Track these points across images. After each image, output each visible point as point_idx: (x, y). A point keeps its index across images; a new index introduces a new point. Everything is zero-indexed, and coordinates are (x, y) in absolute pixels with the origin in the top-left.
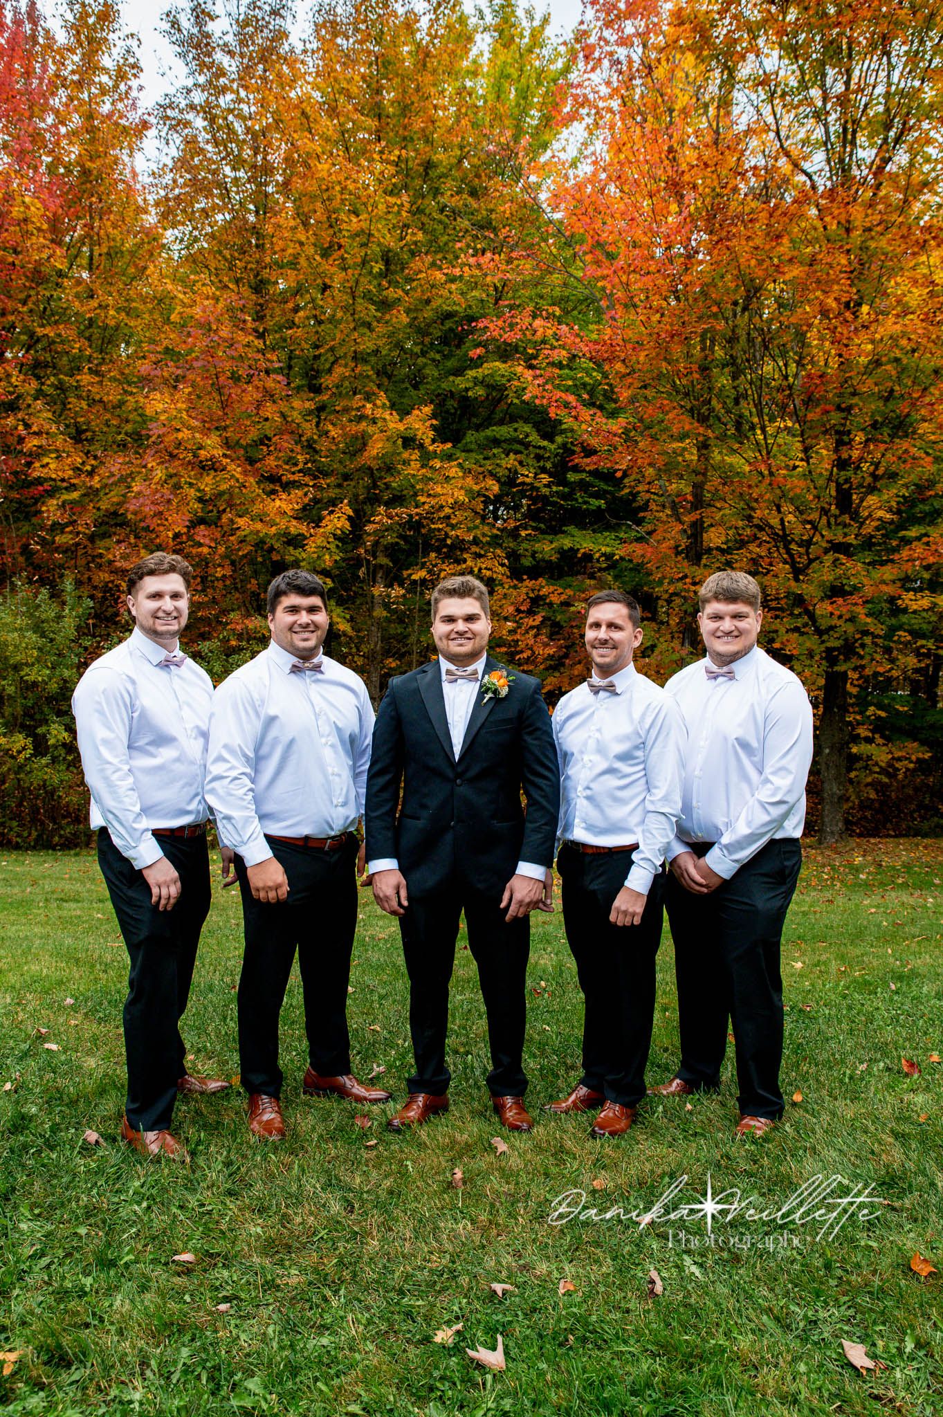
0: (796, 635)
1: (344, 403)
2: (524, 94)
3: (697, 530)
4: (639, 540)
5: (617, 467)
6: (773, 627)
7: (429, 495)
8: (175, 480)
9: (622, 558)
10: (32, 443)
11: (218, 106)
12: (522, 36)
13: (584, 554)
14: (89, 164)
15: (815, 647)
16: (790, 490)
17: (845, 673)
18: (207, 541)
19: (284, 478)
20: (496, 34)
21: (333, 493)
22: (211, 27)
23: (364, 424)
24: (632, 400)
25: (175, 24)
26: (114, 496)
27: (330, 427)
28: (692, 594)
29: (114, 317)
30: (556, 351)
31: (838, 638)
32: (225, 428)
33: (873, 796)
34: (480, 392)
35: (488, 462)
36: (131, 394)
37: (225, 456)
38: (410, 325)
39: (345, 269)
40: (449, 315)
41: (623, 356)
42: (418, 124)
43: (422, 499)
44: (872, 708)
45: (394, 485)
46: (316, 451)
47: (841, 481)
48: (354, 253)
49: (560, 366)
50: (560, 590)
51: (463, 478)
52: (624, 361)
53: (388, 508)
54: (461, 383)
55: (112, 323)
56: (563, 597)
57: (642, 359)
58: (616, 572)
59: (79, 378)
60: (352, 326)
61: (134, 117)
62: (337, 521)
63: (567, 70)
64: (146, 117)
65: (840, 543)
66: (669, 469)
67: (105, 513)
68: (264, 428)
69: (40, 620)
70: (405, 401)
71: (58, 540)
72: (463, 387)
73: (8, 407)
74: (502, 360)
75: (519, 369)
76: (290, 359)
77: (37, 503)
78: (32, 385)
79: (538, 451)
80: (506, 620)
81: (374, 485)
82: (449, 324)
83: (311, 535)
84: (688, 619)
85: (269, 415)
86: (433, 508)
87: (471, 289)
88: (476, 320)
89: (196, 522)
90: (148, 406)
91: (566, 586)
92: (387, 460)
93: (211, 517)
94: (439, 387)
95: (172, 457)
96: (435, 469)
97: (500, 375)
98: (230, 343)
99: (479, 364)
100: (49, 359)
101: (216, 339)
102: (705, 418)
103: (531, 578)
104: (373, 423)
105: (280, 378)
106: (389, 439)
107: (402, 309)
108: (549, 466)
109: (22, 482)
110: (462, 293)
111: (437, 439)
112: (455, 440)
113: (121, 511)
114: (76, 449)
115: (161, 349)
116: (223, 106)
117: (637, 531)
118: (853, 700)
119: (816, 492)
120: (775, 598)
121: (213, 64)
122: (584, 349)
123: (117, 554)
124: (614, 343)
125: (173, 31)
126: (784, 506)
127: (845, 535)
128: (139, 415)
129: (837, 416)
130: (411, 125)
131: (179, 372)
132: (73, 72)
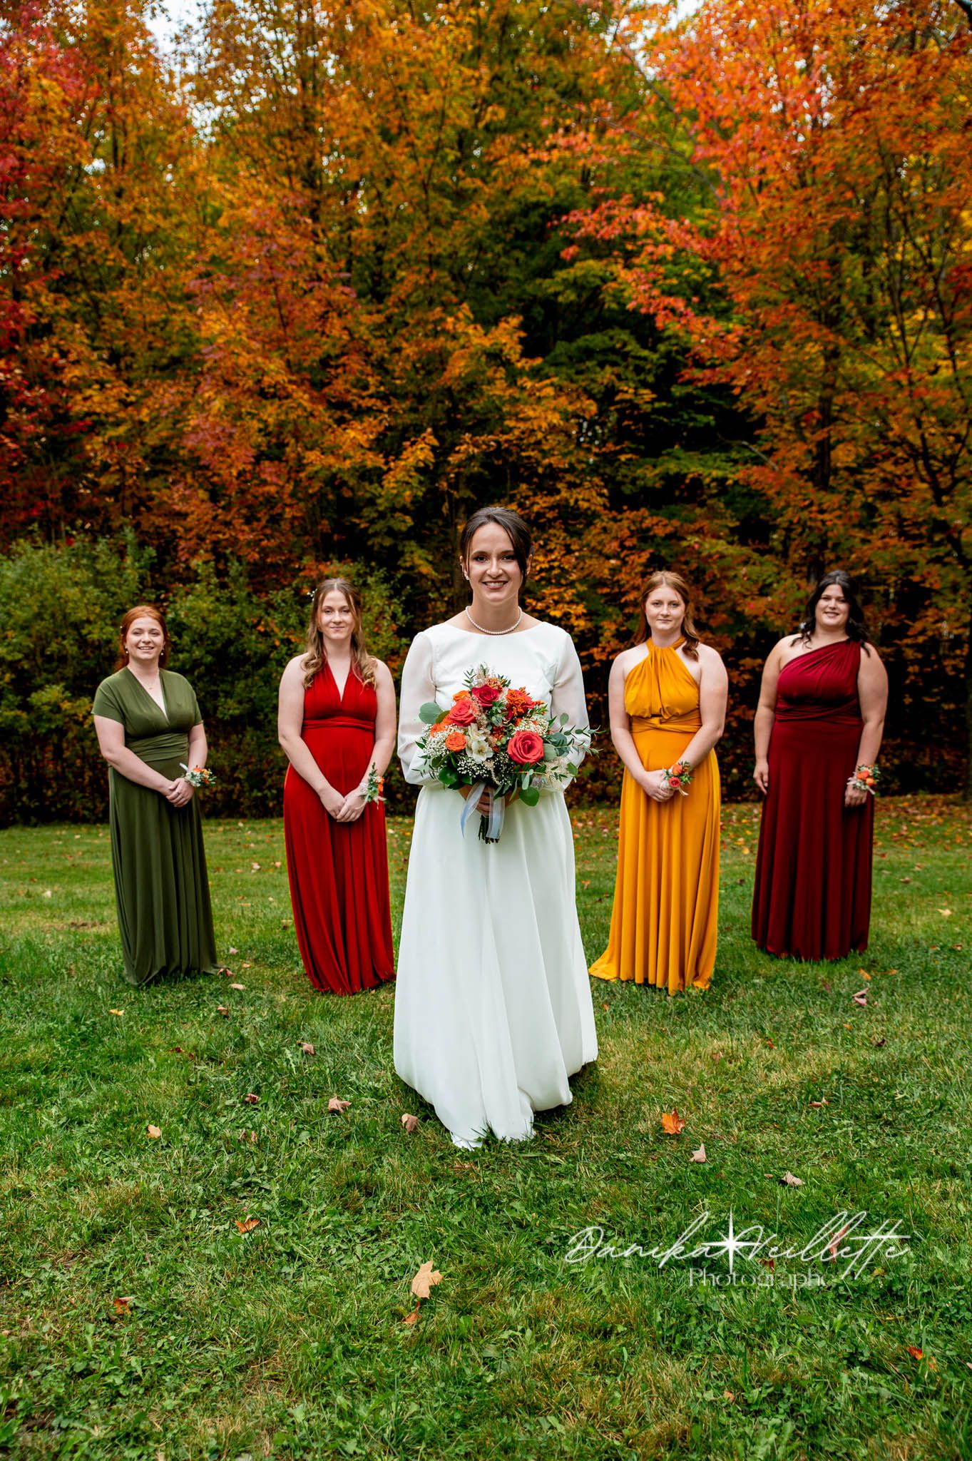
0: (938, 566)
1: (418, 315)
3: (825, 449)
4: (757, 461)
5: (735, 383)
6: (912, 558)
7: (518, 420)
8: (235, 410)
9: (736, 483)
10: (71, 374)
13: (692, 479)
14: (107, 33)
15: (959, 579)
16: (932, 401)
18: (275, 480)
19: (355, 404)
21: (409, 418)
23: (442, 339)
24: (752, 305)
26: (163, 430)
27: (404, 345)
28: (819, 524)
29: (150, 222)
30: (661, 248)
32: (286, 350)
34: (571, 296)
35: (581, 377)
36: (174, 311)
37: (291, 382)
38: (491, 222)
39: (414, 157)
40: (534, 206)
41: (740, 255)
43: (510, 423)
45: (477, 407)
46: (387, 372)
49: (661, 261)
50: (666, 522)
51: (555, 398)
52: (742, 260)
53: (474, 435)
54: (549, 286)
55: (147, 228)
56: (669, 529)
57: (763, 258)
58: (728, 497)
59: (114, 294)
60: (426, 225)
62: (420, 452)
66: (795, 381)
67: (154, 448)
68: (327, 347)
69: (98, 573)
70: (485, 309)
71: (103, 481)
72: (551, 290)
73: (42, 330)
74: (599, 257)
75: (618, 269)
76: (349, 263)
77: (79, 439)
78: (65, 305)
79: (637, 362)
80: (608, 558)
81: (455, 409)
82: (534, 217)
83: (390, 469)
84: (815, 551)
85: (336, 333)
86: (523, 433)
87: (560, 173)
88: (566, 211)
89: (259, 458)
90: (203, 328)
91: (671, 516)
92: (469, 380)
93: (273, 450)
94: (524, 291)
95: (228, 383)
96: (523, 389)
97: (594, 276)
98: (290, 251)
99: (571, 264)
100: (78, 273)
101: (274, 248)
102: (832, 321)
103: (631, 509)
104: (454, 337)
105: (347, 290)
106: (471, 356)
107: (481, 203)
108: (651, 379)
109: (60, 417)
110: (548, 180)
111: (527, 353)
112: (543, 354)
113: (173, 447)
114: (118, 377)
115: (206, 258)
117: (751, 451)
119: (962, 402)
120: (914, 524)
122: (696, 247)
123: (174, 496)
124: (731, 239)
126: (925, 419)
128: (187, 336)
131: (233, 286)
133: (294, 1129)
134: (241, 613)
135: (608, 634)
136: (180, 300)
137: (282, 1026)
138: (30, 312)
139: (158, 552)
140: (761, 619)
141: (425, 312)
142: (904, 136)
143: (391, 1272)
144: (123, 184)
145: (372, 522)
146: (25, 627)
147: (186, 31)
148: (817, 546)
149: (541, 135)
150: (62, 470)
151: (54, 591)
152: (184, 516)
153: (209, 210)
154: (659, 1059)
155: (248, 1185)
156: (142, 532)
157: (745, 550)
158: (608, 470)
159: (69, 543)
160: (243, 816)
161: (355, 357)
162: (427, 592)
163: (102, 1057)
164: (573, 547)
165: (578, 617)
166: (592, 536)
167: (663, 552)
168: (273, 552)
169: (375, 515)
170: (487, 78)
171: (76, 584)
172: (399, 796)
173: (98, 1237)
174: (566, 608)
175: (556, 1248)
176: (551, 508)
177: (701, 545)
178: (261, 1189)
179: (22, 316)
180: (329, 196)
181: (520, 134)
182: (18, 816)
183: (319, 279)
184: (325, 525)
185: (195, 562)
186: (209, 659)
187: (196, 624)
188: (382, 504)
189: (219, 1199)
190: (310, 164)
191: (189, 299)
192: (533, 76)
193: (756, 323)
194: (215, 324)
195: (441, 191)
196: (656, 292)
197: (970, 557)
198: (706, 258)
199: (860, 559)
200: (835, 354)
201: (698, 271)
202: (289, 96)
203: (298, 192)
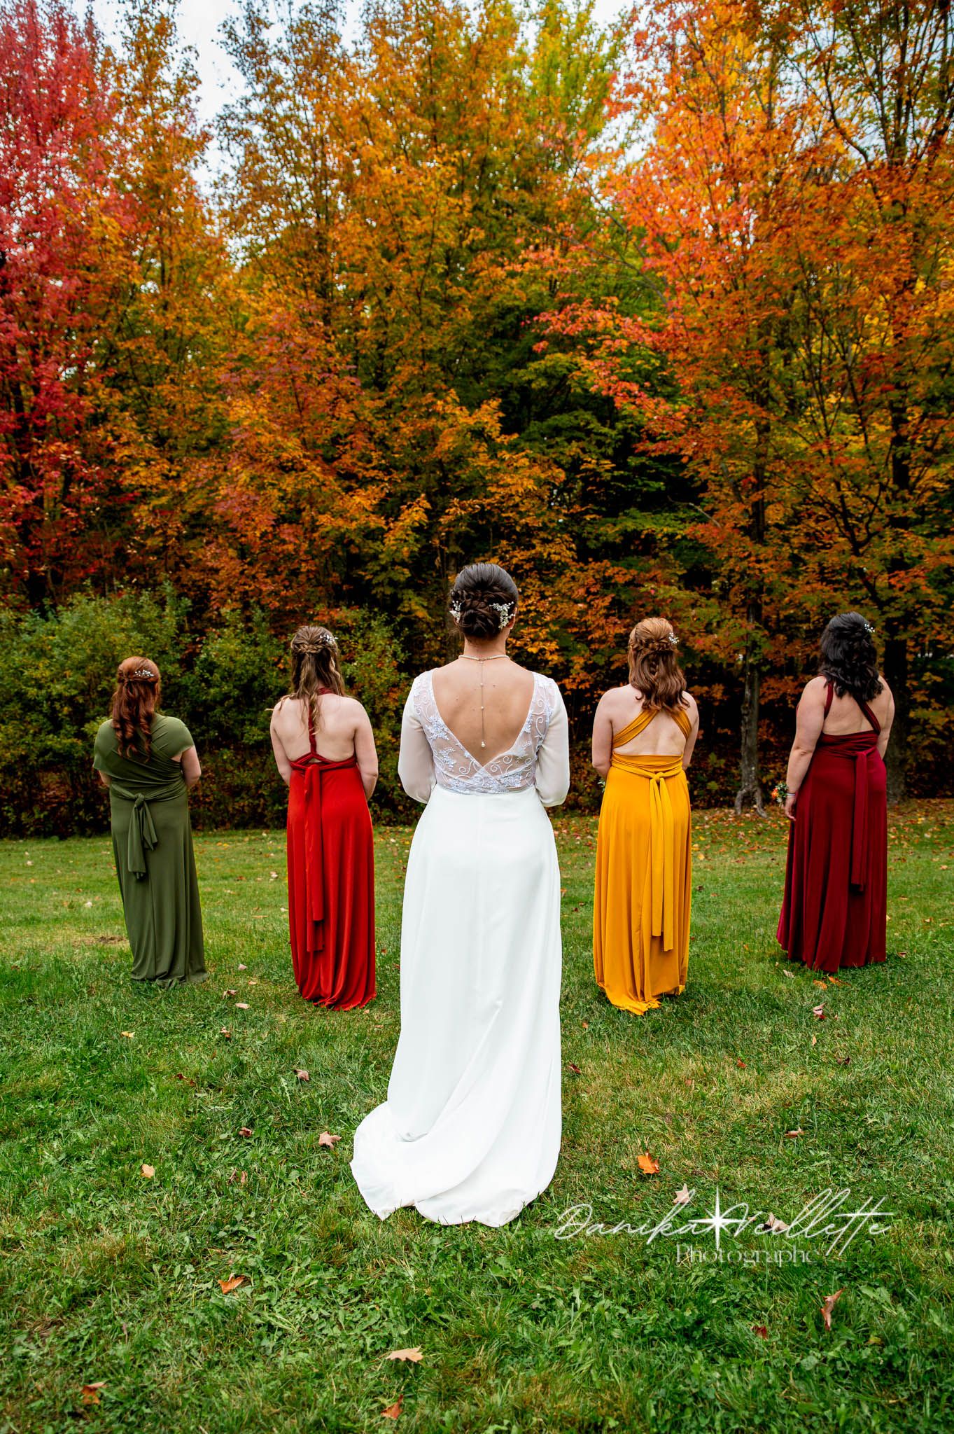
1: (414, 401)
2: (573, 84)
3: (759, 509)
4: (701, 520)
5: (683, 453)
6: (835, 601)
7: (499, 486)
8: (258, 482)
9: (684, 538)
10: (121, 454)
11: (277, 115)
12: (568, 22)
13: (647, 535)
14: (157, 180)
16: (849, 468)
17: (905, 641)
18: (293, 539)
19: (360, 475)
20: (541, 22)
21: (406, 486)
22: (265, 35)
23: (434, 419)
24: (695, 389)
25: (231, 34)
26: (199, 499)
27: (402, 425)
28: (757, 572)
29: (190, 328)
30: (617, 342)
31: (899, 609)
32: (302, 430)
33: (930, 758)
34: (543, 383)
35: (552, 450)
36: (210, 401)
37: (305, 457)
38: (474, 322)
39: (410, 271)
40: (510, 310)
41: (685, 346)
42: (474, 123)
43: (493, 489)
44: (928, 674)
45: (463, 476)
46: (388, 448)
47: (899, 456)
48: (417, 254)
49: (619, 354)
50: (625, 571)
51: (530, 467)
52: (687, 350)
53: (462, 500)
54: (524, 375)
55: (187, 333)
56: (628, 577)
58: (676, 550)
59: (159, 388)
60: (419, 326)
61: (194, 130)
62: (415, 514)
63: (613, 55)
64: (207, 129)
65: (900, 518)
66: (733, 452)
67: (193, 515)
68: (337, 427)
69: (143, 620)
70: (470, 395)
71: (149, 542)
72: (526, 378)
73: (98, 419)
74: (564, 351)
75: (581, 360)
76: (356, 358)
77: (129, 509)
78: (118, 397)
79: (599, 437)
80: (576, 602)
81: (445, 478)
82: (510, 318)
83: (390, 529)
84: (754, 595)
85: (343, 416)
86: (503, 497)
87: (531, 284)
88: (538, 314)
89: (280, 520)
90: (232, 413)
91: (629, 566)
92: (457, 454)
93: (291, 516)
94: (502, 380)
95: (254, 460)
96: (503, 460)
97: (562, 366)
98: (305, 349)
99: (542, 356)
100: (131, 371)
101: (292, 345)
102: (763, 401)
103: (596, 560)
104: (444, 418)
105: (353, 380)
106: (458, 433)
107: (466, 307)
108: (610, 451)
109: (116, 490)
110: (522, 288)
111: (504, 431)
112: (520, 431)
113: (207, 513)
114: (162, 457)
115: (236, 356)
116: (281, 113)
117: (696, 511)
118: (909, 667)
119: (874, 469)
120: (833, 571)
121: (269, 72)
122: (648, 340)
123: (206, 553)
124: (678, 333)
125: (229, 42)
126: (844, 483)
127: (905, 510)
128: (219, 421)
129: (895, 394)
130: (466, 123)
131: (257, 378)
132: (135, 88)
133: (283, 1168)
134: (264, 653)
135: (577, 667)
136: (214, 392)
137: (279, 1050)
138: (89, 404)
139: (193, 602)
140: (707, 653)
141: (419, 397)
142: (820, 248)
143: (373, 1345)
144: (167, 299)
145: (376, 574)
146: (80, 667)
147: (222, 179)
148: (755, 591)
149: (515, 253)
150: (115, 534)
151: (104, 636)
152: (216, 571)
153: (240, 320)
154: (637, 1083)
155: (235, 1233)
156: (183, 586)
157: (695, 595)
158: (576, 528)
159: (120, 595)
160: (267, 827)
161: (360, 436)
162: (423, 633)
163: (108, 1084)
164: (547, 594)
165: (552, 653)
166: (562, 584)
167: (623, 597)
168: (292, 600)
169: (378, 568)
170: (469, 206)
171: (123, 630)
173: (77, 1301)
174: (542, 645)
175: (542, 1314)
176: (528, 560)
177: (656, 591)
178: (247, 1238)
179: (82, 407)
180: (338, 304)
181: (498, 252)
182: (75, 828)
183: (330, 371)
184: (335, 577)
185: (225, 611)
186: (236, 693)
187: (223, 662)
188: (384, 559)
189: (205, 1252)
190: (323, 279)
191: (222, 391)
192: (508, 206)
193: (699, 401)
194: (242, 410)
195: (433, 298)
196: (614, 378)
197: (884, 599)
198: (655, 349)
199: (791, 601)
200: (767, 429)
201: (648, 362)
202: (306, 225)
203: (312, 302)
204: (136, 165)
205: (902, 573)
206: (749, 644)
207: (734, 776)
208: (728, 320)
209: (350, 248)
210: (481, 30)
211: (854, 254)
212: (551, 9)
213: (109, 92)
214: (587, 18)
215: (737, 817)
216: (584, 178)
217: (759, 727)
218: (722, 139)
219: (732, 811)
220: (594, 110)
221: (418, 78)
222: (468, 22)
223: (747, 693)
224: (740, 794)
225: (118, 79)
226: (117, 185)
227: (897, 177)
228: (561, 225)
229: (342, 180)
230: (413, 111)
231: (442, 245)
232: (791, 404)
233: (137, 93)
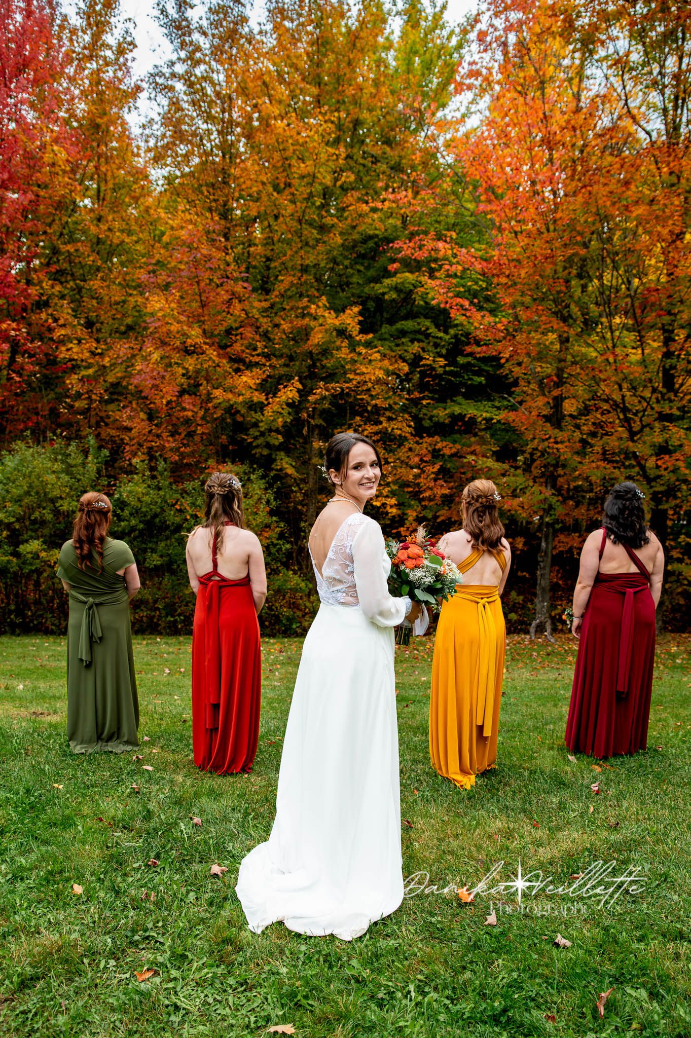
1: (292, 304)
2: (428, 67)
3: (558, 402)
4: (513, 408)
5: (502, 355)
6: (614, 475)
7: (356, 374)
8: (167, 361)
9: (499, 422)
10: (59, 333)
11: (195, 75)
12: (426, 19)
13: (470, 418)
14: (98, 120)
16: (629, 374)
17: (667, 510)
18: (191, 407)
19: (247, 360)
20: (405, 17)
21: (283, 371)
22: (189, 13)
23: (307, 319)
24: (514, 306)
25: (163, 11)
26: (118, 372)
27: (282, 322)
28: (555, 451)
29: (118, 237)
30: (454, 267)
31: (663, 485)
32: (203, 322)
33: (682, 602)
34: (394, 296)
35: (398, 348)
36: (131, 295)
37: (205, 343)
38: (342, 245)
39: (294, 202)
40: (371, 237)
41: (507, 273)
42: (350, 91)
43: (351, 376)
44: (683, 536)
45: (328, 365)
46: (269, 339)
47: (667, 366)
49: (454, 276)
50: (451, 445)
51: (381, 361)
52: (508, 276)
53: (326, 383)
54: (379, 288)
55: (116, 241)
56: (454, 450)
58: (492, 431)
59: (92, 283)
60: (299, 245)
61: (129, 83)
62: (289, 393)
63: (460, 46)
64: (139, 83)
65: (667, 414)
66: (540, 357)
67: (112, 385)
68: (230, 321)
69: (70, 465)
70: (336, 301)
71: (77, 404)
72: (381, 291)
73: (42, 304)
74: (411, 272)
75: (424, 279)
76: (248, 268)
77: (63, 377)
78: (58, 288)
79: (436, 340)
80: (412, 468)
81: (314, 365)
82: (371, 244)
83: (269, 403)
84: (551, 469)
85: (237, 313)
86: (359, 383)
87: (388, 218)
88: (393, 242)
89: (182, 392)
90: (149, 305)
91: (454, 442)
92: (324, 347)
93: (191, 389)
94: (362, 291)
95: (164, 343)
96: (360, 354)
97: (409, 283)
98: (209, 258)
99: (394, 275)
100: (69, 268)
101: (199, 255)
102: (565, 319)
103: (429, 436)
104: (315, 319)
105: (246, 285)
106: (326, 331)
107: (337, 233)
108: (444, 351)
109: (51, 361)
110: (381, 220)
111: (362, 332)
112: (374, 331)
113: (124, 383)
114: (91, 337)
115: (154, 262)
116: (199, 75)
117: (509, 401)
118: (669, 530)
119: (649, 375)
120: (613, 453)
121: (191, 42)
122: (478, 266)
123: (124, 416)
124: (502, 262)
125: (161, 17)
126: (625, 385)
127: (671, 408)
128: (138, 311)
129: (667, 319)
130: (344, 91)
131: (170, 279)
132: (85, 48)
133: (184, 890)
134: (165, 496)
135: (411, 518)
136: (135, 288)
138: (35, 292)
139: (110, 452)
140: (513, 512)
141: (297, 301)
142: (614, 204)
144: (102, 213)
145: (256, 438)
146: (18, 500)
147: (149, 122)
148: (552, 465)
149: (377, 193)
150: (50, 397)
151: (39, 476)
152: (129, 429)
153: (157, 232)
154: (456, 836)
156: (101, 440)
157: (506, 466)
158: (414, 410)
159: (52, 445)
160: (160, 634)
161: (249, 329)
162: (290, 486)
164: (390, 460)
165: (391, 507)
166: (402, 453)
167: (449, 466)
168: (188, 456)
169: (258, 434)
170: (344, 155)
171: (54, 472)
172: (267, 623)
174: (384, 500)
176: (376, 433)
177: (476, 462)
179: (29, 295)
180: (236, 225)
181: (364, 192)
182: (7, 628)
183: (228, 277)
184: (224, 439)
185: (135, 461)
186: (142, 526)
187: (133, 502)
188: (263, 426)
190: (225, 205)
191: (140, 287)
192: (373, 156)
193: (516, 317)
194: (157, 304)
195: (311, 225)
196: (450, 295)
197: (652, 476)
198: (484, 274)
199: (580, 475)
200: (567, 340)
201: (476, 283)
202: (213, 162)
203: (214, 222)
204: (81, 107)
205: (667, 457)
206: (546, 507)
207: (529, 609)
208: (541, 255)
209: (249, 183)
210: (359, 21)
211: (640, 210)
212: (413, 8)
213: (63, 49)
214: (441, 18)
215: (531, 642)
216: (433, 138)
217: (551, 572)
218: (541, 116)
219: (528, 637)
220: (443, 86)
221: (308, 54)
222: (349, 14)
223: (543, 544)
224: (534, 623)
225: (71, 40)
226: (67, 122)
227: (673, 154)
228: (414, 174)
229: (243, 128)
230: (303, 79)
231: (320, 184)
232: (586, 322)
233: (86, 52)
